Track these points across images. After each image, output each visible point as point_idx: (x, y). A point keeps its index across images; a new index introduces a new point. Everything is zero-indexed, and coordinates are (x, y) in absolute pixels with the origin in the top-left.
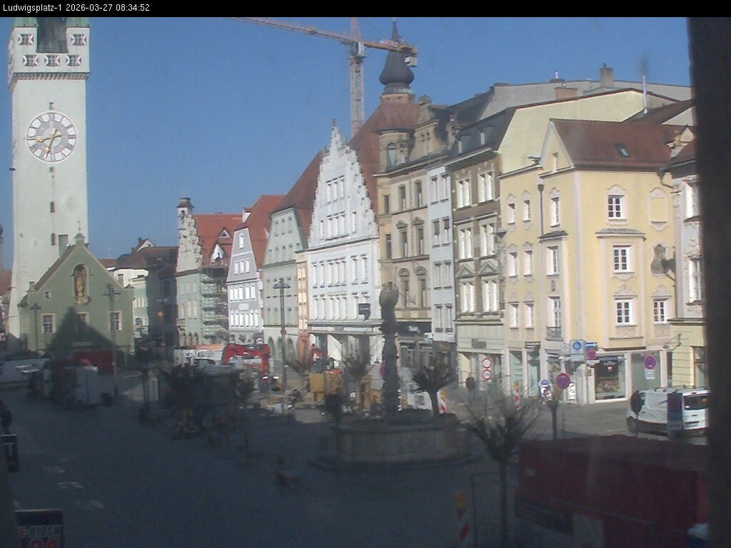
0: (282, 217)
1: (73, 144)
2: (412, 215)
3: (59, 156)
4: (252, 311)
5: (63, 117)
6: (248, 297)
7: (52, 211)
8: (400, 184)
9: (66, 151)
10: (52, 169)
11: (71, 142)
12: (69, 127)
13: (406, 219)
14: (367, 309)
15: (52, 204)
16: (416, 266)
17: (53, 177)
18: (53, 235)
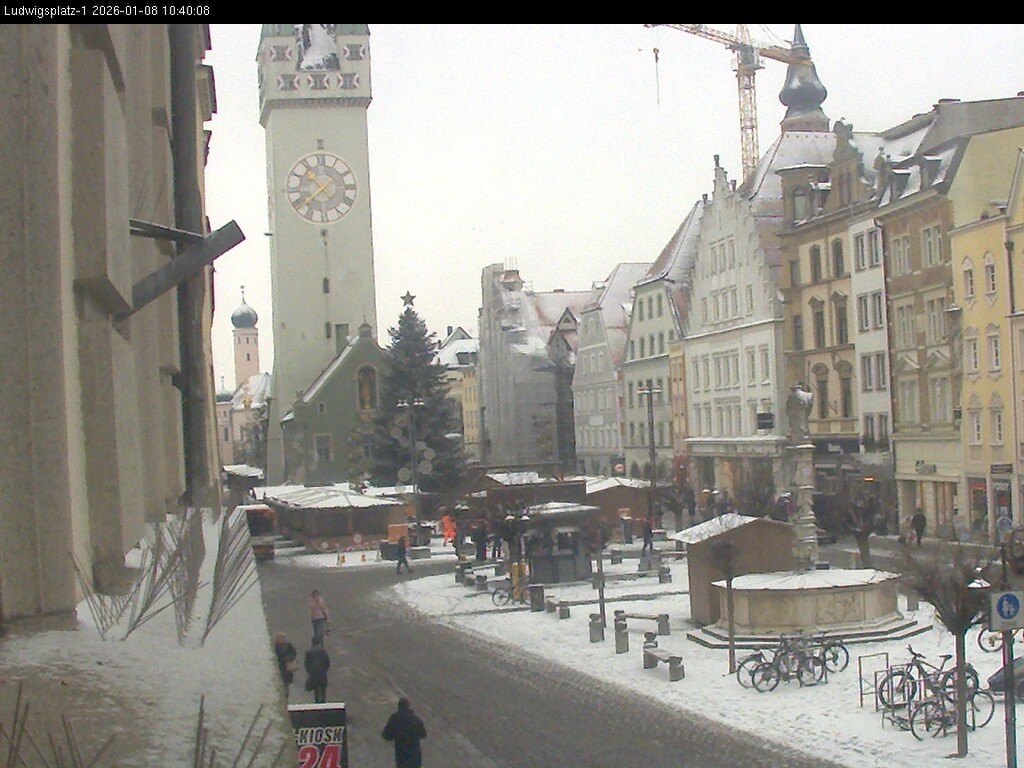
0: (649, 294)
1: (351, 197)
2: (830, 288)
3: (332, 215)
4: (608, 427)
5: (338, 159)
6: (601, 407)
7: (326, 290)
8: (811, 244)
9: (343, 207)
10: (324, 233)
11: (350, 194)
12: (346, 173)
13: (821, 294)
14: (770, 421)
15: (326, 282)
16: (837, 360)
17: (326, 244)
18: (328, 326)
